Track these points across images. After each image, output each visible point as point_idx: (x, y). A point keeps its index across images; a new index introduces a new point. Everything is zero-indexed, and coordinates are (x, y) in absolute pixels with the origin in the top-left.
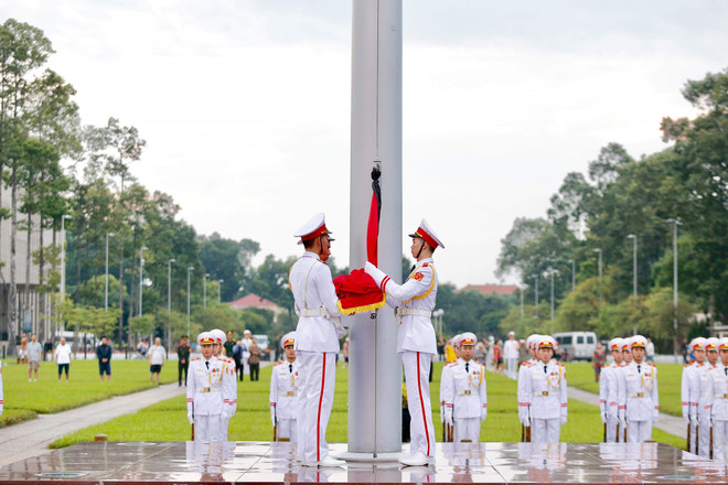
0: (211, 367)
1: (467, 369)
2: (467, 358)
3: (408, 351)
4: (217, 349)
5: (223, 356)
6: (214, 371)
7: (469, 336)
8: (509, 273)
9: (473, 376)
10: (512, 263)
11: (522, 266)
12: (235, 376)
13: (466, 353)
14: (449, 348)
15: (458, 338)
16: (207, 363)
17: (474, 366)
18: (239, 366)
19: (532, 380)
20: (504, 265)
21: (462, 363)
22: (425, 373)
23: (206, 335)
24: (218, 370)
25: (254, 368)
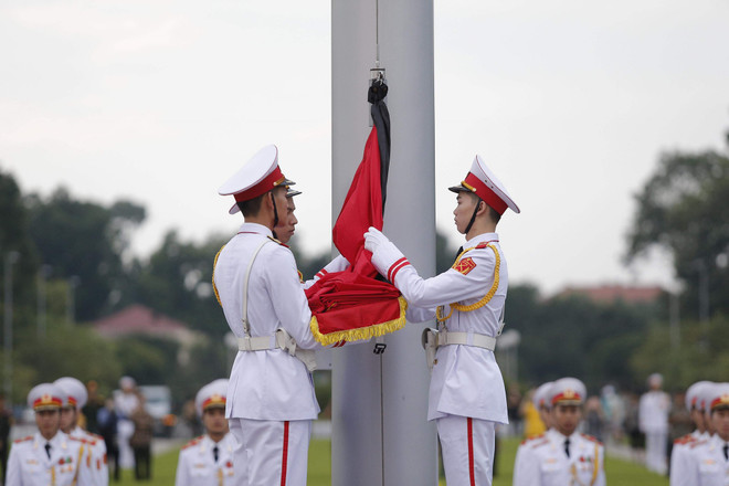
0: (57, 454)
1: (567, 452)
2: (567, 430)
3: (449, 415)
4: (68, 418)
5: (79, 433)
6: (62, 462)
7: (570, 386)
8: (646, 256)
9: (580, 466)
10: (654, 238)
11: (674, 245)
12: (104, 472)
13: (565, 418)
14: (531, 409)
15: (545, 391)
16: (48, 448)
17: (583, 446)
18: (112, 453)
19: (699, 475)
20: (638, 243)
21: (556, 439)
22: (484, 459)
23: (44, 392)
24: (70, 461)
25: (142, 454)
